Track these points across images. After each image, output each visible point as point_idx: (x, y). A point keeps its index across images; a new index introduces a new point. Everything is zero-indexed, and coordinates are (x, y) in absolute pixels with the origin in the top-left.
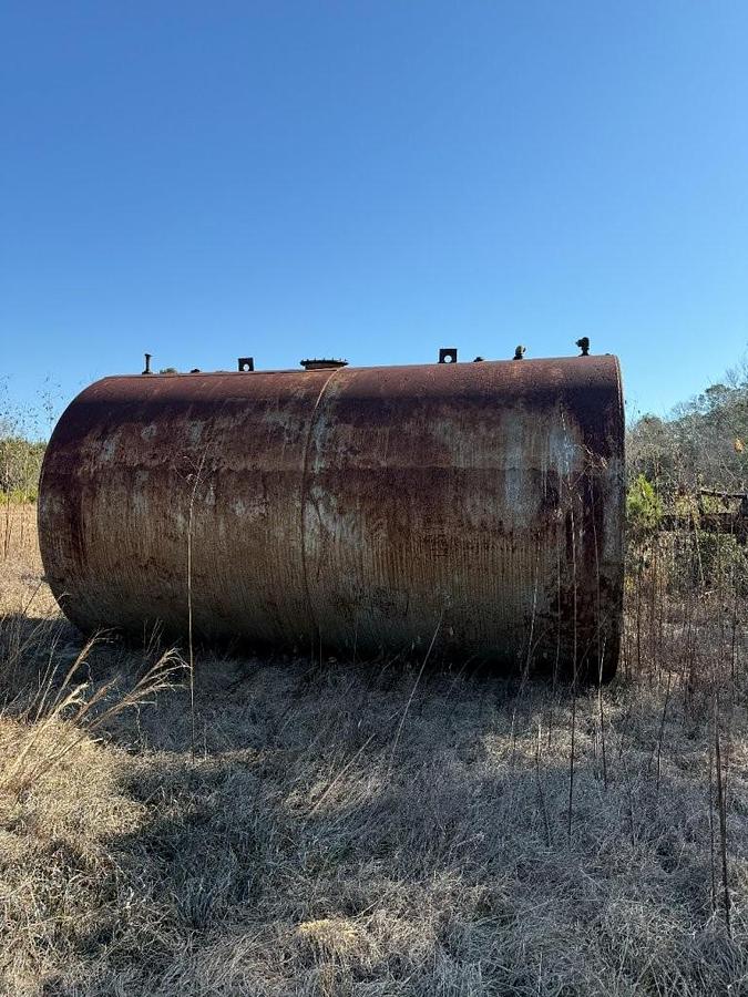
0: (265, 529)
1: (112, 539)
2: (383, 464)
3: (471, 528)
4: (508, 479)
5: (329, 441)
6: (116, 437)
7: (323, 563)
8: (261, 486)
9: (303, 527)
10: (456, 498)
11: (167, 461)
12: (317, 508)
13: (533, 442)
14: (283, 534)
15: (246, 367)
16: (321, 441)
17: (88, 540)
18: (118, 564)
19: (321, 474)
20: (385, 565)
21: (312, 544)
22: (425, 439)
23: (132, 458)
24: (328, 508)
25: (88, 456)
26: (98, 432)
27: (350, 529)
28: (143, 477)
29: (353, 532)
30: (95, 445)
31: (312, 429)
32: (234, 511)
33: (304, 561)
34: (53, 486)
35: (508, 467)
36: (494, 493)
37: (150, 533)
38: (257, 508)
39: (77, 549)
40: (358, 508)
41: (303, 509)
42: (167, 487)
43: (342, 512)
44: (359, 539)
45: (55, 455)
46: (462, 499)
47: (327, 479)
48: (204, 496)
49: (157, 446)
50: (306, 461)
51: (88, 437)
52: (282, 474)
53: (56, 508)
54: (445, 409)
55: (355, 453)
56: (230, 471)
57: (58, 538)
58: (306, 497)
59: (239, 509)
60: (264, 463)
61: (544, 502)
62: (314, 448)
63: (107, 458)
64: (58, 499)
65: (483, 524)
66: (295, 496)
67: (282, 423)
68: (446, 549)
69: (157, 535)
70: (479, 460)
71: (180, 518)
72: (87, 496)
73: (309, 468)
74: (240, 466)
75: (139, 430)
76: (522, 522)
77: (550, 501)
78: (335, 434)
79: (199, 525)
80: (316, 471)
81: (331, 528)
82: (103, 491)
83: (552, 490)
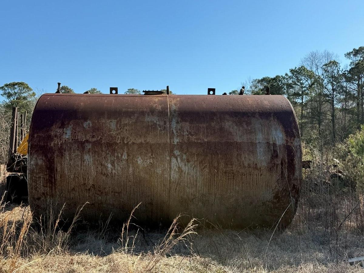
0: (152, 169)
1: (72, 176)
2: (206, 140)
3: (244, 167)
4: (258, 147)
5: (179, 130)
6: (70, 127)
7: (178, 184)
8: (150, 150)
9: (170, 168)
10: (238, 155)
11: (101, 139)
12: (177, 160)
13: (266, 131)
14: (161, 172)
15: (114, 92)
16: (176, 130)
17: (58, 177)
18: (73, 189)
19: (178, 144)
20: (207, 184)
21: (174, 176)
22: (221, 129)
23: (81, 137)
24: (182, 160)
25: (56, 136)
26: (59, 124)
27: (192, 169)
28: (89, 146)
29: (193, 170)
30: (59, 131)
31: (170, 125)
32: (137, 161)
33: (170, 183)
34: (37, 151)
35: (257, 142)
36: (253, 152)
37: (94, 173)
38: (148, 160)
39: (51, 182)
40: (196, 159)
41: (171, 160)
42: (102, 151)
43: (188, 161)
44: (196, 173)
45: (36, 136)
46: (241, 155)
47: (180, 146)
48: (122, 155)
49: (94, 131)
50: (170, 138)
51: (54, 126)
52: (160, 145)
53: (40, 162)
54: (227, 117)
55: (192, 135)
56: (133, 143)
57: (40, 177)
58: (172, 154)
59: (140, 161)
60: (150, 139)
61: (272, 156)
62: (173, 133)
63: (67, 137)
64: (41, 157)
65: (249, 165)
66: (167, 154)
67: (155, 122)
68: (234, 176)
69: (97, 174)
70: (245, 139)
71: (110, 166)
72: (57, 156)
73: (172, 142)
74: (139, 141)
75: (82, 123)
76: (264, 164)
77: (275, 155)
78: (182, 127)
79: (119, 168)
80: (175, 143)
81: (184, 168)
82: (67, 153)
83: (275, 151)
